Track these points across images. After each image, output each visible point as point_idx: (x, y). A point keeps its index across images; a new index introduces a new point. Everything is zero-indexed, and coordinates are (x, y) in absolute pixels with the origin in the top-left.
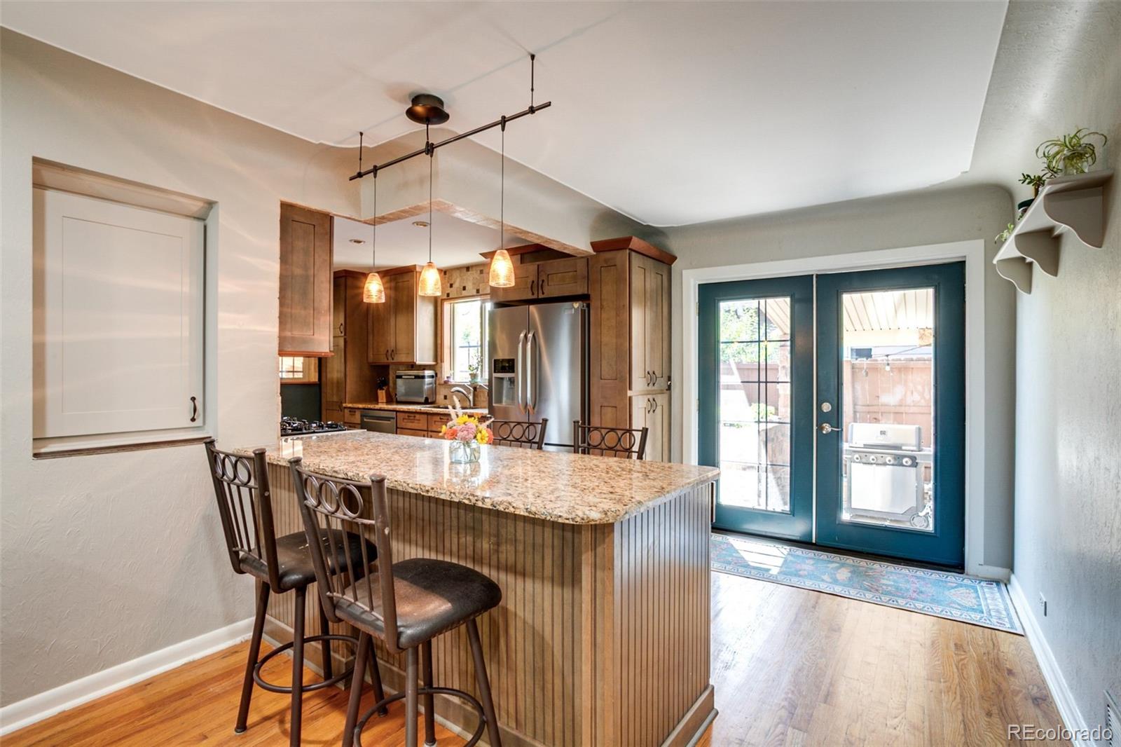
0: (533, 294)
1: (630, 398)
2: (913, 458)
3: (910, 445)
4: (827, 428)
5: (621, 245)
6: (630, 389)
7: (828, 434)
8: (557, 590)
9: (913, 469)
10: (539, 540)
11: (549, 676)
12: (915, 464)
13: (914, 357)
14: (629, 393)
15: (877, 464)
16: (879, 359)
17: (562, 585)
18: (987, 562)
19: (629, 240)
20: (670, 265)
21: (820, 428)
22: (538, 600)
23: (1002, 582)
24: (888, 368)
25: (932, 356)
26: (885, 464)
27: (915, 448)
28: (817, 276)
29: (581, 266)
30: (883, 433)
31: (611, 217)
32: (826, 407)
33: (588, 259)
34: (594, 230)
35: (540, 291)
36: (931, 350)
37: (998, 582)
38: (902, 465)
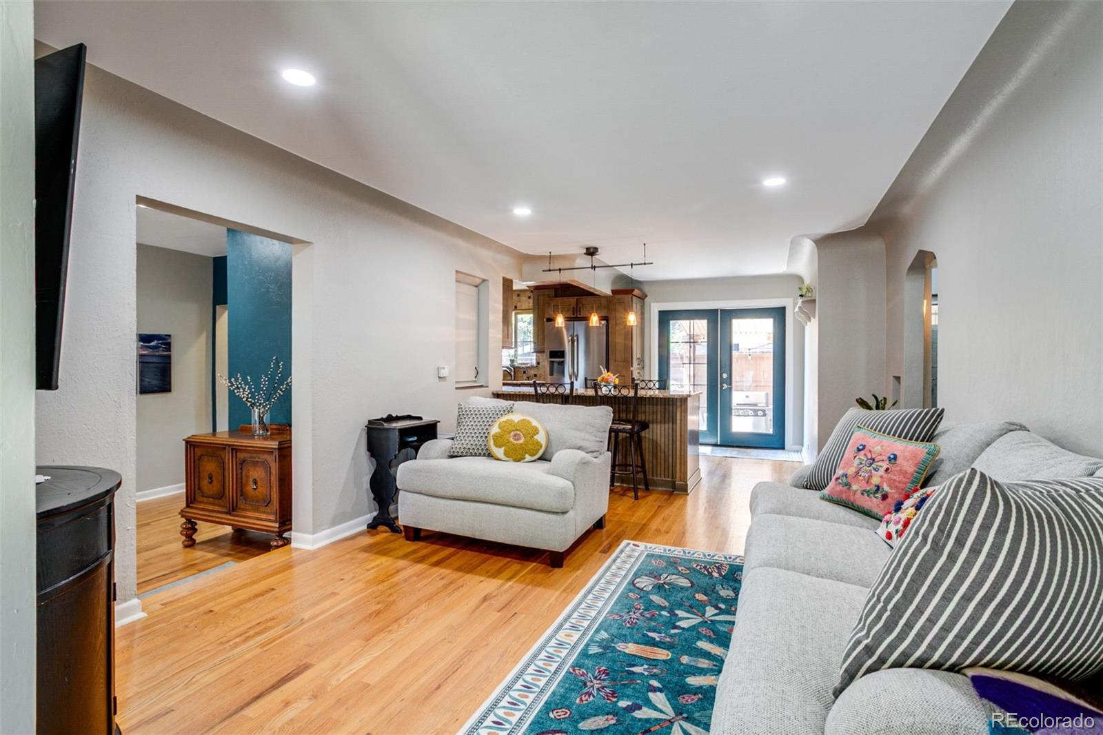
0: (574, 314)
1: (632, 372)
2: (764, 411)
3: (762, 405)
4: (725, 386)
5: (629, 292)
6: (632, 366)
7: (725, 389)
8: (663, 425)
9: (763, 418)
10: (655, 410)
11: (659, 454)
12: (765, 415)
13: (765, 351)
14: (632, 369)
15: (744, 416)
16: (744, 352)
17: (665, 423)
18: (794, 444)
19: (633, 290)
20: (643, 300)
21: (722, 387)
22: (655, 430)
23: (799, 451)
24: (750, 357)
25: (772, 350)
26: (749, 416)
27: (764, 405)
28: (721, 310)
29: (604, 302)
30: (747, 397)
31: (622, 278)
32: (725, 376)
33: (606, 297)
34: (613, 283)
35: (578, 313)
36: (771, 346)
37: (797, 451)
38: (757, 415)
